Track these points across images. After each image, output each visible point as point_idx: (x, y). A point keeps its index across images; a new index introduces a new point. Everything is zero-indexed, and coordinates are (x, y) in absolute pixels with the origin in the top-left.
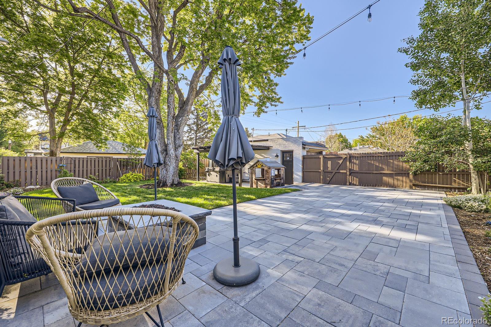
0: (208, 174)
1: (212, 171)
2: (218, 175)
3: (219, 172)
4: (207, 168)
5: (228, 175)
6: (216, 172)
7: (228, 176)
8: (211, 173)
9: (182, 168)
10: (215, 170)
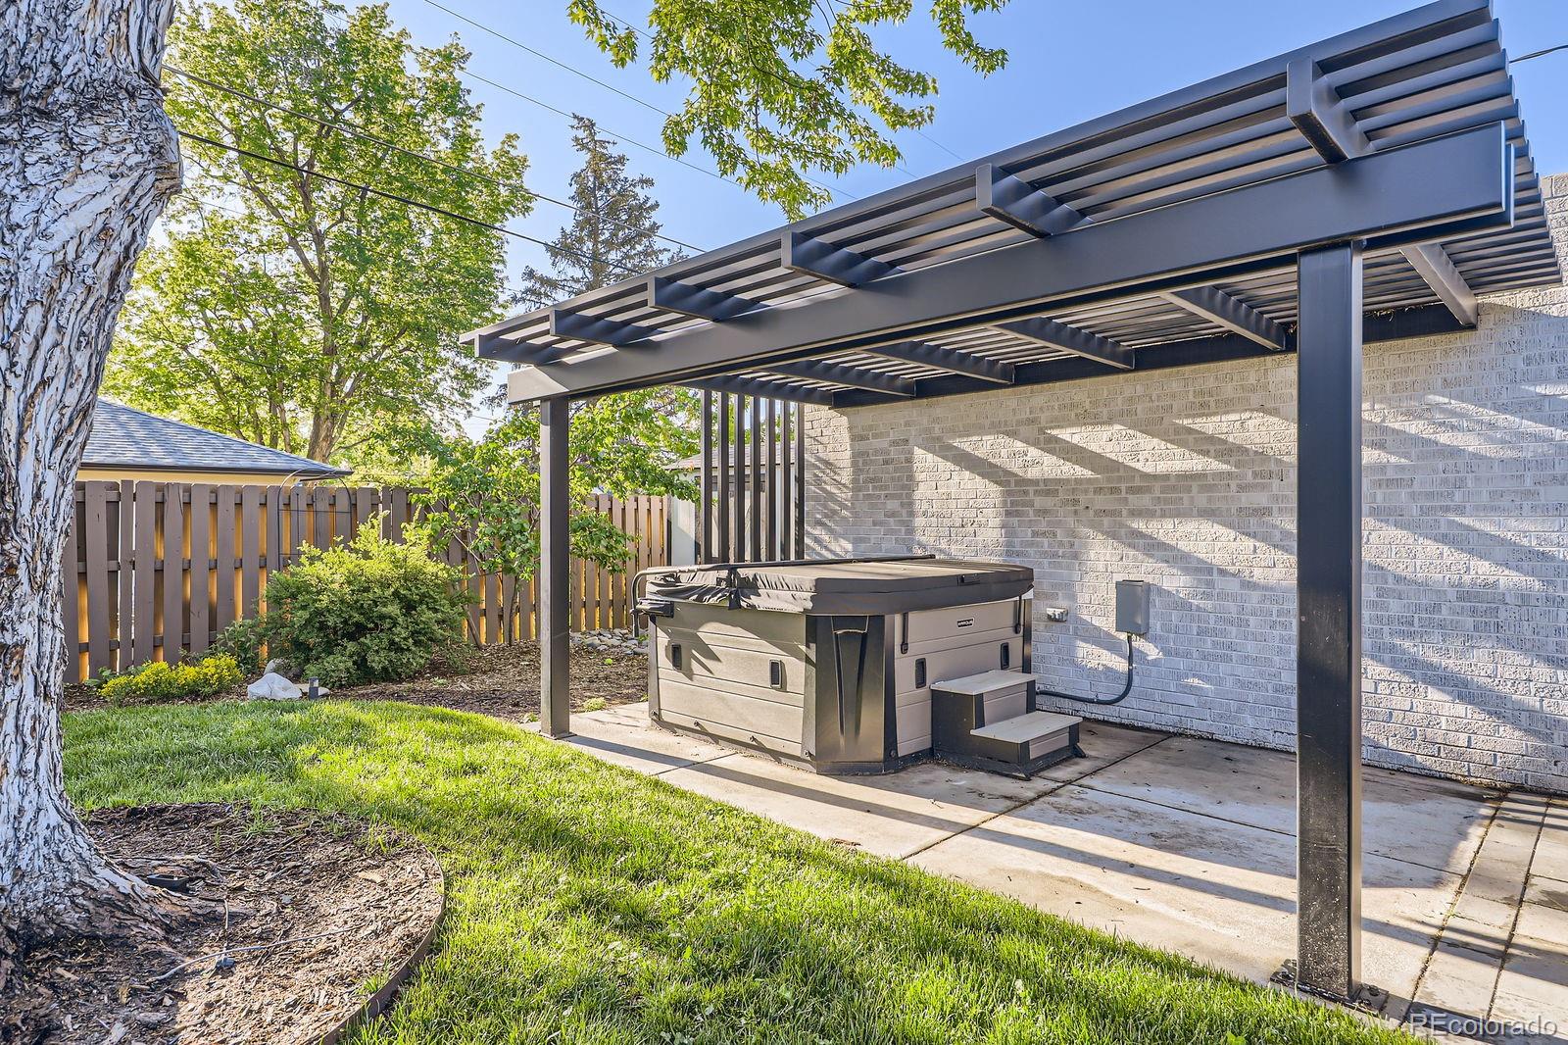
0: (663, 640)
1: (715, 614)
2: (797, 672)
3: (815, 626)
4: (654, 573)
5: (921, 665)
6: (767, 625)
7: (921, 681)
8: (711, 633)
9: (431, 568)
10: (761, 602)
